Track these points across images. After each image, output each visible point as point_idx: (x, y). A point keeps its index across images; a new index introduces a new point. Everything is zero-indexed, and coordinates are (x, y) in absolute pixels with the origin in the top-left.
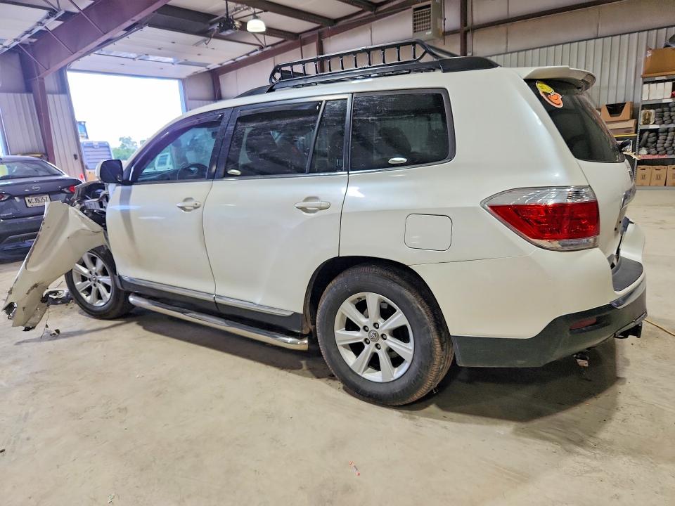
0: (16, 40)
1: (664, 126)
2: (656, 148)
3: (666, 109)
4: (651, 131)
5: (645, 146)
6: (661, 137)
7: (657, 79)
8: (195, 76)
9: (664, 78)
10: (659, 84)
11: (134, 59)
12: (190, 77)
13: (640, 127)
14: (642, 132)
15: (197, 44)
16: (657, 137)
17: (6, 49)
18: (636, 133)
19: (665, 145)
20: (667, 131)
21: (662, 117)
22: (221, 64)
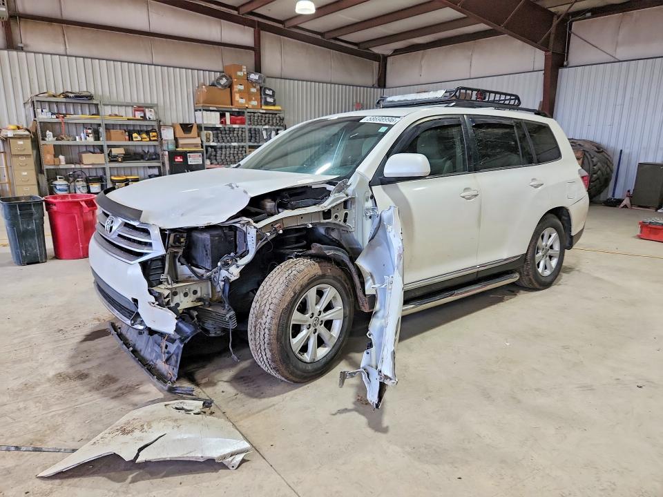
1: (219, 144)
2: (216, 159)
3: (219, 132)
4: (212, 147)
5: (209, 158)
6: (219, 152)
7: (211, 108)
9: (215, 109)
10: (213, 113)
13: (205, 144)
14: (207, 147)
16: (216, 151)
18: (202, 148)
19: (223, 158)
20: (221, 148)
21: (217, 137)
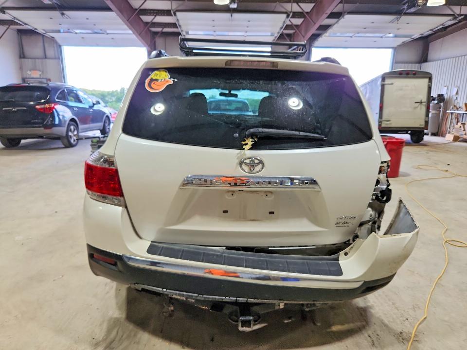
0: (279, 33)
8: (404, 44)
11: (351, 37)
12: (400, 46)
15: (392, 22)
17: (277, 38)
22: (422, 35)
